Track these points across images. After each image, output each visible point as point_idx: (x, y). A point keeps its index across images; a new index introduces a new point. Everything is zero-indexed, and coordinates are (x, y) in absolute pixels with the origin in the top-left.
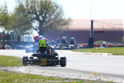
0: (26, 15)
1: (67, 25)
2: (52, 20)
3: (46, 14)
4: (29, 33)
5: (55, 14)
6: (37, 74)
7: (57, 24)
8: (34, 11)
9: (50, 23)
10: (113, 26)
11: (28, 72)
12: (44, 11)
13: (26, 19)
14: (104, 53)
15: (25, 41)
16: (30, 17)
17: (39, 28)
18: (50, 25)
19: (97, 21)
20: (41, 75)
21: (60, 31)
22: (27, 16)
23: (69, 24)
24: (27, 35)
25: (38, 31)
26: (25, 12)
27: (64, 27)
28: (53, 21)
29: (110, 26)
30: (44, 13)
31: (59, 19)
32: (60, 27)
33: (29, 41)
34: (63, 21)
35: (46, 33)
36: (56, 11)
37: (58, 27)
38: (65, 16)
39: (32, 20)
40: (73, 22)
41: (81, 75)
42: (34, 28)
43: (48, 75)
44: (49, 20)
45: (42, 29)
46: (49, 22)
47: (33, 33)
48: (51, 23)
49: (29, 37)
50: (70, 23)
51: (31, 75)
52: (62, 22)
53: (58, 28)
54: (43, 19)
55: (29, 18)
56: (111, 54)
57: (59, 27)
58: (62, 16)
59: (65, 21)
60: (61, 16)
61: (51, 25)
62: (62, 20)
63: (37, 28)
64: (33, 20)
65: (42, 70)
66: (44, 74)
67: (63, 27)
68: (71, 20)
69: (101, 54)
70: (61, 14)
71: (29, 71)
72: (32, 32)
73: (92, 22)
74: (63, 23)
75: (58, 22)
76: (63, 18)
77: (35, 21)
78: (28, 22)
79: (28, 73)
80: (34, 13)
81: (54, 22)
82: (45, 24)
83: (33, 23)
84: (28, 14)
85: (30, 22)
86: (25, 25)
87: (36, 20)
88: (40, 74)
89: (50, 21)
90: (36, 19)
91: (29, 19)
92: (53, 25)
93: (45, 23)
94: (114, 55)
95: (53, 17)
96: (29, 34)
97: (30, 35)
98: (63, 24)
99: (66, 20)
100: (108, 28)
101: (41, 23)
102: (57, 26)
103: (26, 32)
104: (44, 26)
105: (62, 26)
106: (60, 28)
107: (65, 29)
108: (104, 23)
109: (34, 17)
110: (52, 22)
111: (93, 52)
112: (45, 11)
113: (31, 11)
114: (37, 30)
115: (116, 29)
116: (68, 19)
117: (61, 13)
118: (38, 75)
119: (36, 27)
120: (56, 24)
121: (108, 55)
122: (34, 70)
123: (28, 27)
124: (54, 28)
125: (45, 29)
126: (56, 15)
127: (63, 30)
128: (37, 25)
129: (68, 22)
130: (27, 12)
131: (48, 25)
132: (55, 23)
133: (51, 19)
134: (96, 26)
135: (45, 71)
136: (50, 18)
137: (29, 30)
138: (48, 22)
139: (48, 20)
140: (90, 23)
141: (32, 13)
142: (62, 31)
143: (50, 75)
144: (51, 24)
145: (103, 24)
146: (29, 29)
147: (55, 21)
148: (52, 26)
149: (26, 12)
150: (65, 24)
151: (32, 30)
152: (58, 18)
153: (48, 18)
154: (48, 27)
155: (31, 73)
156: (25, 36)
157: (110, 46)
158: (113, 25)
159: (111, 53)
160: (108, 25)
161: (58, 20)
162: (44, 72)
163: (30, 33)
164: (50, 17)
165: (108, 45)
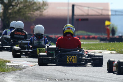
1: (41, 10)
7: (27, 9)
9: (18, 8)
10: (100, 12)
14: (105, 51)
17: (3, 14)
18: (18, 10)
28: (22, 5)
29: (97, 12)
31: (30, 2)
32: (32, 13)
44: (17, 3)
45: (8, 15)
46: (17, 6)
57: (29, 12)
59: (38, 4)
62: (34, 3)
67: (35, 13)
69: (101, 53)
73: (73, 6)
74: (35, 8)
81: (24, 6)
82: (11, 9)
92: (22, 10)
93: (11, 7)
104: (10, 11)
106: (31, 14)
107: (38, 16)
111: (89, 49)
121: (111, 53)
124: (23, 14)
125: (11, 16)
127: (36, 16)
131: (15, 10)
132: (25, 8)
133: (19, 2)
138: (15, 5)
140: (71, 8)
144: (20, 9)
148: (21, 12)
150: (37, 9)
154: (15, 12)
159: (115, 51)
160: (93, 10)
165: (91, 37)
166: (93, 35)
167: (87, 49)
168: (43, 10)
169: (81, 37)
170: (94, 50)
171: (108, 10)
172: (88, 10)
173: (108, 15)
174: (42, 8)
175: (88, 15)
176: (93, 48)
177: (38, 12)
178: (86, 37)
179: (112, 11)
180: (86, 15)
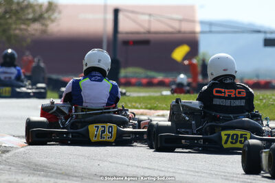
7: (14, 18)
23: (49, 18)
31: (19, 4)
32: (23, 27)
37: (16, 29)
40: (60, 12)
50: (53, 17)
57: (18, 27)
59: (37, 8)
62: (29, 6)
67: (30, 29)
73: (116, 12)
74: (31, 16)
75: (16, 13)
81: (6, 12)
92: (2, 21)
98: (28, 19)
99: (41, 6)
102: (14, 26)
105: (28, 26)
106: (20, 29)
107: (38, 34)
108: (150, 16)
111: (150, 109)
115: (185, 33)
120: (10, 18)
127: (33, 35)
129: (47, 12)
132: (7, 16)
142: (29, 40)
150: (34, 20)
161: (18, 8)
165: (155, 81)
166: (160, 77)
167: (146, 108)
168: (48, 22)
169: (133, 81)
170: (163, 110)
171: (193, 21)
172: (150, 21)
173: (194, 33)
174: (46, 15)
175: (149, 32)
176: (159, 105)
177: (36, 27)
178: (145, 81)
179: (202, 23)
180: (144, 33)
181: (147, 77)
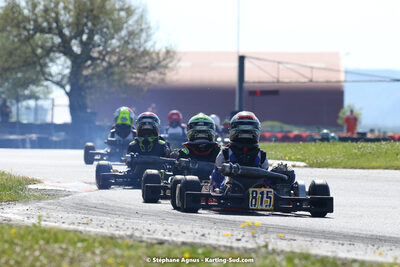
0: (29, 38)
1: (162, 70)
2: (113, 52)
3: (94, 35)
4: (38, 94)
5: (123, 33)
6: (65, 226)
7: (129, 66)
8: (54, 25)
9: (105, 64)
10: (309, 76)
11: (34, 221)
12: (86, 25)
13: (29, 49)
15: (25, 122)
16: (40, 43)
17: (70, 78)
18: (106, 70)
19: (258, 59)
20: (76, 231)
21: (138, 89)
22: (31, 41)
23: (166, 67)
24: (32, 103)
25: (68, 88)
26: (25, 28)
27: (152, 77)
28: (114, 58)
29: (301, 74)
30: (87, 31)
31: (134, 50)
32: (138, 75)
33: (39, 122)
34: (147, 58)
35: (93, 97)
36: (125, 25)
37: (132, 77)
38: (155, 43)
39: (48, 51)
40: (179, 60)
41: (206, 231)
42: (55, 79)
43: (99, 230)
44: (104, 53)
45: (82, 81)
46: (103, 60)
47: (51, 96)
48: (109, 63)
49: (37, 109)
50: (170, 65)
51: (43, 231)
52: (143, 59)
53: (133, 81)
54: (82, 51)
55: (37, 46)
56: (302, 164)
57: (134, 75)
58: (146, 41)
59: (154, 56)
60: (142, 41)
61: (110, 71)
62: (146, 53)
63: (62, 79)
64: (52, 54)
65: (79, 216)
66: (88, 229)
67: (147, 78)
68: (174, 53)
70: (144, 35)
71: (40, 217)
72: (49, 93)
73: (242, 59)
74: (148, 64)
75: (131, 60)
76: (149, 46)
77: (57, 55)
78: (35, 59)
79: (34, 225)
80: (56, 31)
81: (119, 60)
82: (89, 66)
83: (50, 64)
84: (35, 33)
85: (41, 61)
86: (24, 68)
87: (61, 52)
88: (72, 227)
89: (104, 56)
90: (61, 49)
91: (39, 51)
92: (116, 70)
93: (89, 62)
94: (311, 166)
95: (115, 42)
96: (37, 98)
97: (40, 102)
98: (146, 67)
99: (158, 54)
100: (294, 80)
101: (77, 62)
102: (129, 75)
103: (27, 92)
104: (86, 72)
105: (146, 74)
106: (137, 78)
107: (155, 82)
108: (279, 63)
109: (53, 43)
110: (112, 61)
112: (90, 24)
113: (45, 24)
114: (63, 87)
115: (317, 82)
116: (164, 50)
117: (142, 30)
118: (67, 231)
119: (60, 77)
120: (125, 66)
122: (55, 214)
123: (34, 77)
124: (119, 81)
125: (89, 83)
126: (126, 38)
127: (150, 84)
128: (62, 70)
129: (164, 59)
130: (32, 27)
131: (99, 69)
132: (122, 63)
133: (109, 49)
134: (255, 75)
135: (91, 217)
136: (105, 48)
137: (38, 86)
138: (98, 59)
139: (100, 53)
140: (235, 64)
141: (47, 30)
142: (146, 89)
143: (106, 231)
144: (110, 65)
145: (278, 68)
146: (36, 82)
147: (122, 58)
148: (112, 74)
149: (28, 27)
150: (153, 68)
151: (47, 87)
152: (130, 47)
153: (99, 46)
154: (99, 76)
155: (43, 223)
156: (25, 103)
157: (298, 139)
158: (309, 70)
159: (303, 161)
161: (133, 55)
162: (85, 221)
163: (41, 96)
164: (106, 42)
165: (292, 135)
166: (296, 132)
168: (167, 71)
169: (267, 135)
174: (163, 63)
175: (278, 82)
178: (280, 135)
180: (273, 82)
181: (282, 132)
